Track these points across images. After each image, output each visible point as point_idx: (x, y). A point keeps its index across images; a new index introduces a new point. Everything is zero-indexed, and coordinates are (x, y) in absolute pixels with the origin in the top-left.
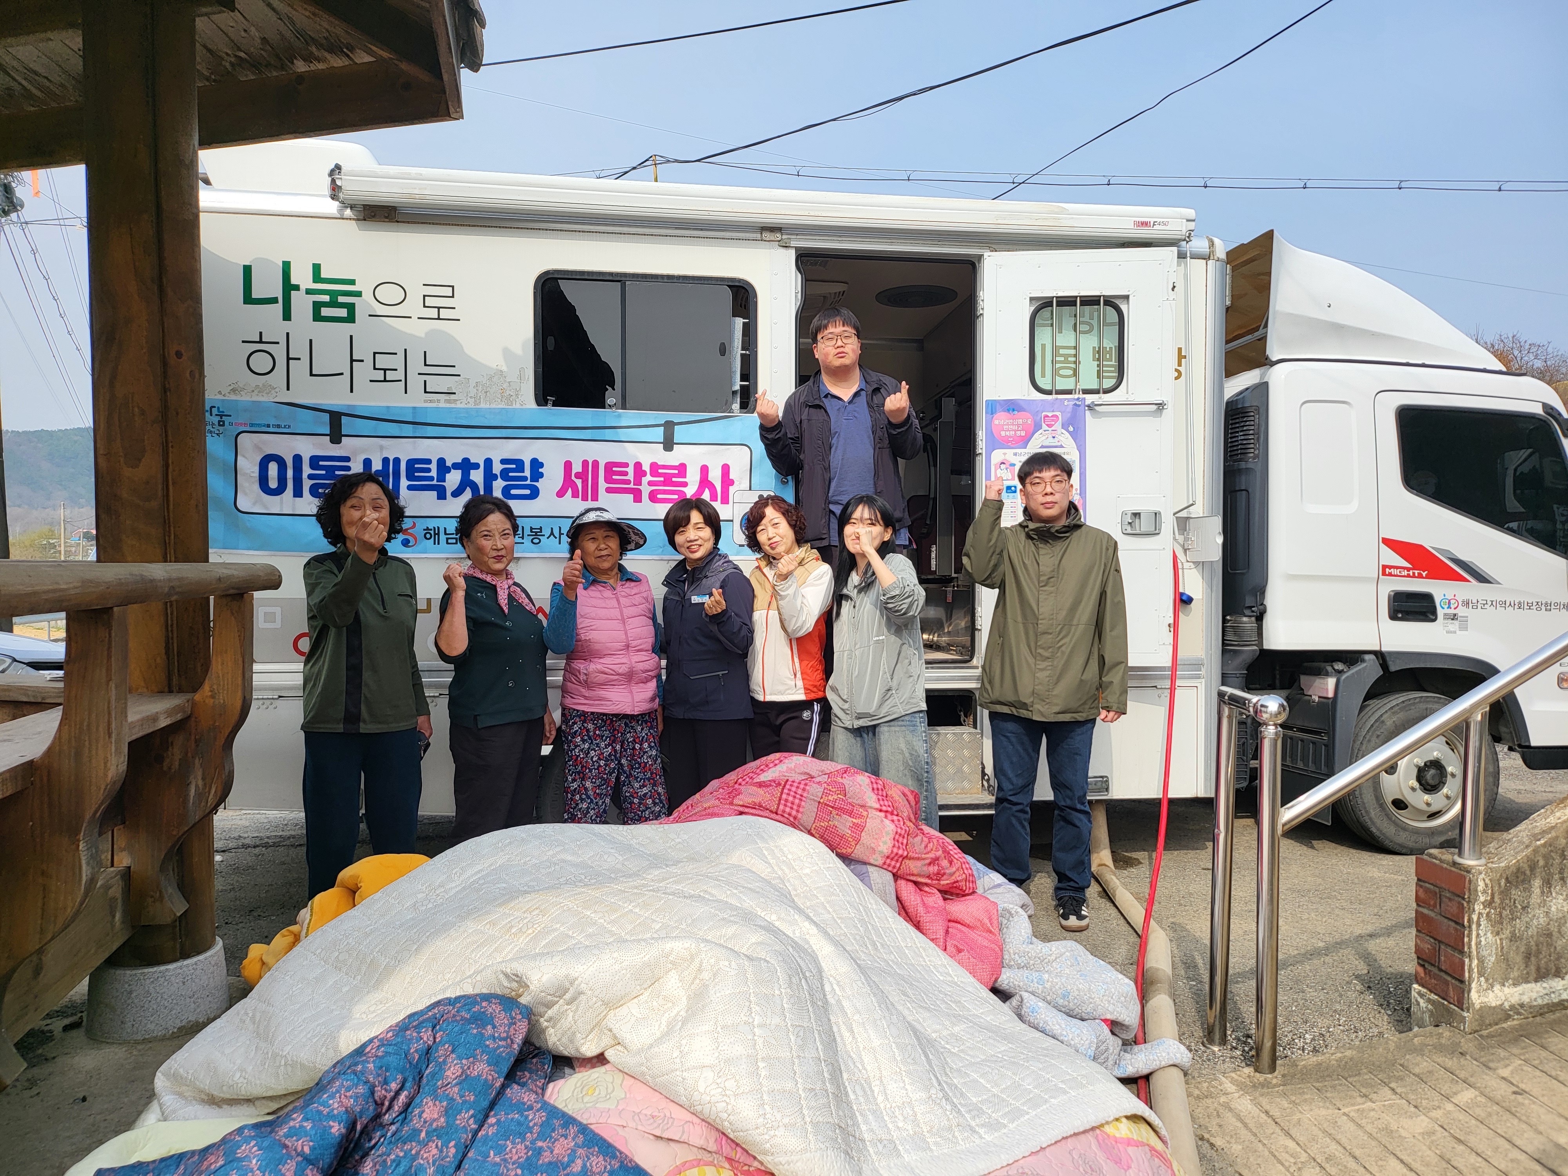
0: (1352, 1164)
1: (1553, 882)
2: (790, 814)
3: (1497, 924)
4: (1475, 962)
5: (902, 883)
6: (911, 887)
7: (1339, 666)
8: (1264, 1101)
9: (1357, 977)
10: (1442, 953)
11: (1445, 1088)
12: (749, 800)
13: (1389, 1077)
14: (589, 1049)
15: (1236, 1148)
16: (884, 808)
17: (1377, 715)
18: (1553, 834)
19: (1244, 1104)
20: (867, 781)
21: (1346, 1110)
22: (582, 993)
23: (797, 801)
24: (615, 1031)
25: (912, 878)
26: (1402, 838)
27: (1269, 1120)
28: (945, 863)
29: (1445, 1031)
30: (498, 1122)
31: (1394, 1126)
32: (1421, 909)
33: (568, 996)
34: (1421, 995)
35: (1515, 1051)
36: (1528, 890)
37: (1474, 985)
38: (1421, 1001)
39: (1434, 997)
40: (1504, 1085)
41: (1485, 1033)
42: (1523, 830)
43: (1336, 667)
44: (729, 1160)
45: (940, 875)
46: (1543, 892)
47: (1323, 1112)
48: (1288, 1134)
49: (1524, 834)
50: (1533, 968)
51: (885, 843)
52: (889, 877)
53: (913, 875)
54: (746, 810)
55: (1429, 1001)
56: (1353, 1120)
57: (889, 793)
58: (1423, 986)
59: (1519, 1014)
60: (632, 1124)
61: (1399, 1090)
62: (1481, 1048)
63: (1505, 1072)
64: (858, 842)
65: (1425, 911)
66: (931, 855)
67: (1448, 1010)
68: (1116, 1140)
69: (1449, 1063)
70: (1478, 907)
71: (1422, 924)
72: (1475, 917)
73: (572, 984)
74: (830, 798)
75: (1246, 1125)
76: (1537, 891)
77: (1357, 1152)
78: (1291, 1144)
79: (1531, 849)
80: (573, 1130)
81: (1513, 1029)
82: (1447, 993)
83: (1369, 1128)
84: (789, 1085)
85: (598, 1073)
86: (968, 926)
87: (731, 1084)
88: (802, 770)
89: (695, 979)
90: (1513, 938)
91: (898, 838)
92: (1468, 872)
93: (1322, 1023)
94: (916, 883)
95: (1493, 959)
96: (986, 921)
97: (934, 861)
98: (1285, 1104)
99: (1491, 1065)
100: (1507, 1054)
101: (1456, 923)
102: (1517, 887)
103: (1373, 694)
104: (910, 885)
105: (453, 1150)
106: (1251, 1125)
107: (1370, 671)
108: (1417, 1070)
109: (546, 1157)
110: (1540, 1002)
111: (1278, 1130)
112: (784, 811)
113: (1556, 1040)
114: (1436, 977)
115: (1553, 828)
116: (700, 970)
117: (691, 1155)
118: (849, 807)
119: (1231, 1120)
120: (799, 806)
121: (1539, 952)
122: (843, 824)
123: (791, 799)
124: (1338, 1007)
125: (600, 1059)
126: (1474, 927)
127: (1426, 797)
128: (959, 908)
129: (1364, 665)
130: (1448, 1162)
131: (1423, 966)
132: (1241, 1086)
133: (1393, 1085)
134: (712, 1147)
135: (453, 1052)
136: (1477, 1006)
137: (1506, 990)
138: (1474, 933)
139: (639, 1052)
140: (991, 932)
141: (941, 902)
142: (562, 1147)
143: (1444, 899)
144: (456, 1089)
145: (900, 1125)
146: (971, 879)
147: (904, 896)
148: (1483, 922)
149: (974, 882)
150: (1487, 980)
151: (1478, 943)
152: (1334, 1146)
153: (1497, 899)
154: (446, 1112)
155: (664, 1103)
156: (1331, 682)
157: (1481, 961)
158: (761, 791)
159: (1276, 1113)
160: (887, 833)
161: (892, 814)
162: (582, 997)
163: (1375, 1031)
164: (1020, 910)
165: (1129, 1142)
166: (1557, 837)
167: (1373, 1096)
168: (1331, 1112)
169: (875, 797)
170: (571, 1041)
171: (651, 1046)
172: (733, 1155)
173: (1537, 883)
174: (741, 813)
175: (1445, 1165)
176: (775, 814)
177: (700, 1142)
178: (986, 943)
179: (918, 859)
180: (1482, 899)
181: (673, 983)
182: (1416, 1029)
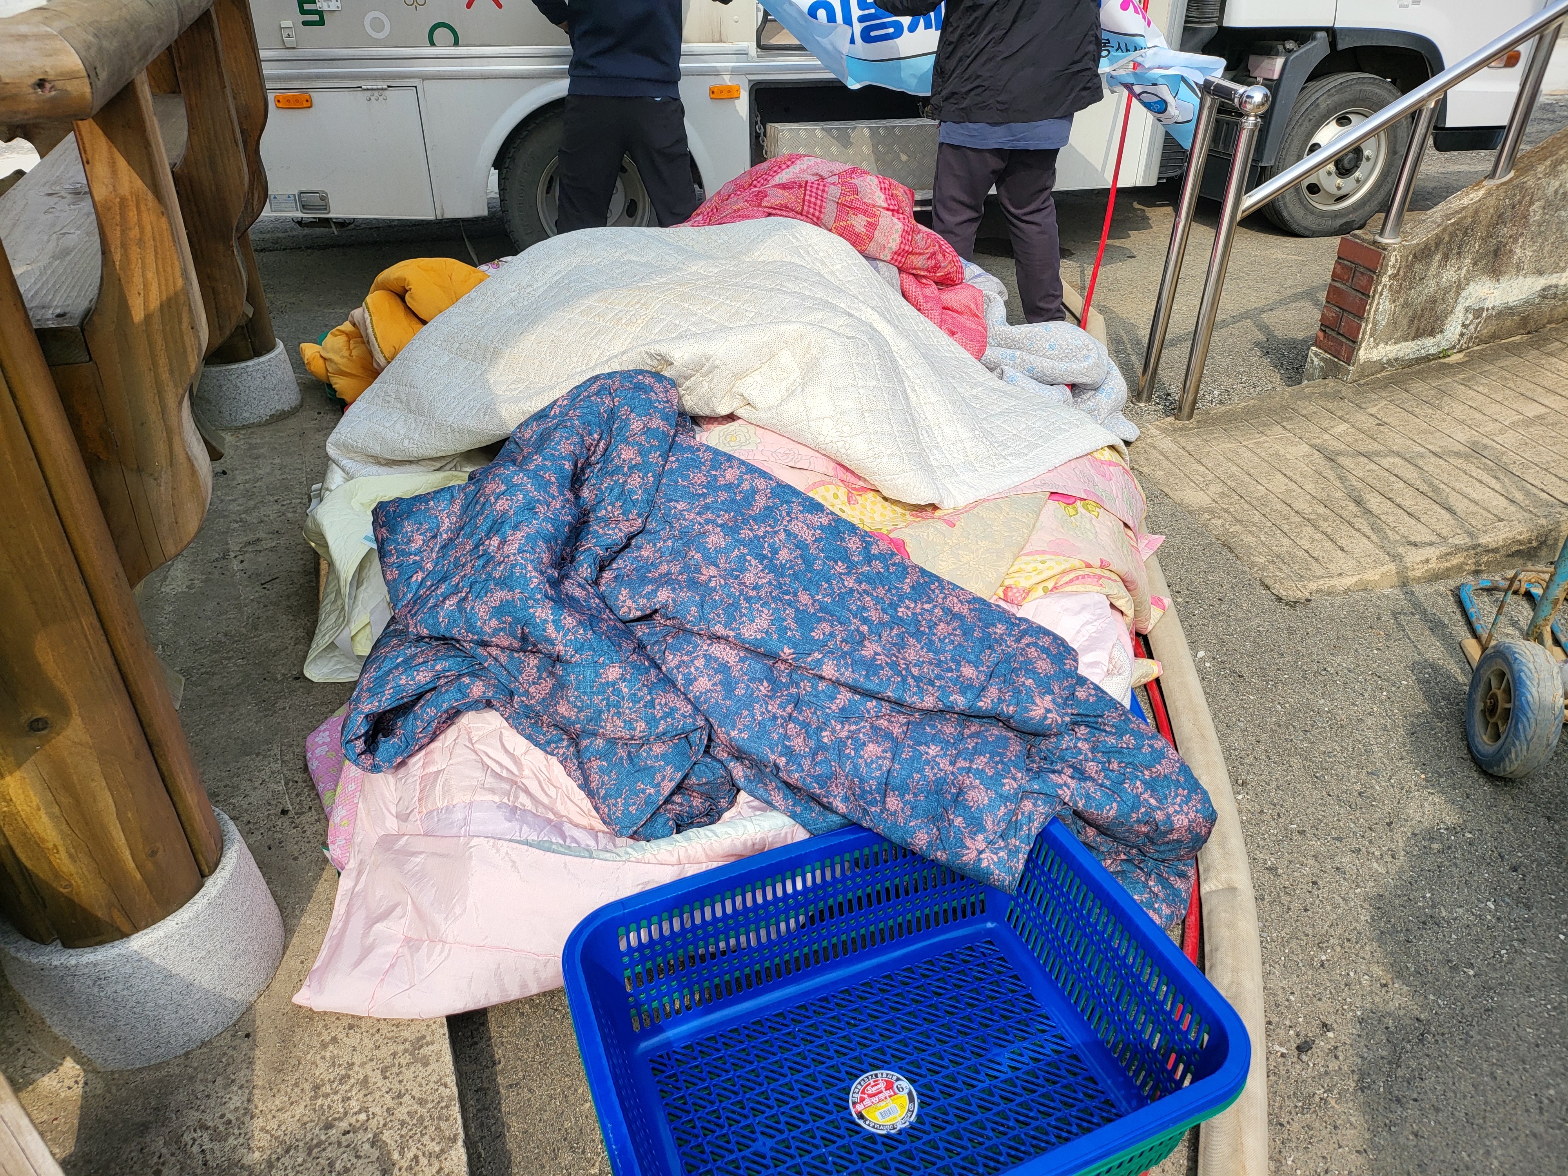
0: (1247, 479)
1: (1451, 257)
2: (813, 215)
3: (1395, 293)
4: (1370, 325)
5: (905, 276)
6: (912, 280)
7: (1290, 45)
8: (1182, 441)
9: (1257, 344)
10: (1344, 319)
11: (1325, 424)
12: (775, 202)
13: (1282, 418)
14: (723, 410)
15: (1159, 473)
16: (891, 207)
17: (1313, 99)
18: (1464, 214)
19: (1167, 443)
20: (876, 181)
21: (1246, 443)
22: (717, 367)
23: (819, 202)
24: (746, 395)
25: (913, 271)
26: (1309, 222)
27: (1185, 453)
28: (940, 257)
29: (1331, 382)
30: (678, 460)
31: (1282, 452)
32: (1335, 284)
33: (704, 370)
34: (1316, 355)
35: (1384, 394)
36: (1429, 264)
37: (1363, 345)
38: (1315, 360)
39: (1327, 356)
40: (1371, 419)
41: (1362, 382)
42: (1438, 212)
43: (1287, 46)
44: (842, 481)
45: (936, 267)
46: (1440, 266)
47: (1229, 445)
48: (1199, 462)
49: (1438, 214)
50: (1414, 329)
51: (894, 240)
52: (895, 270)
53: (915, 269)
54: (775, 212)
55: (1323, 359)
56: (1250, 449)
57: (895, 192)
58: (1320, 348)
59: (1392, 366)
60: (772, 459)
61: (1288, 427)
62: (1357, 393)
63: (1373, 410)
64: (871, 239)
65: (1338, 285)
66: (930, 250)
67: (1337, 366)
68: (1102, 462)
69: (1330, 406)
70: (1385, 280)
71: (1334, 294)
72: (1380, 288)
73: (708, 360)
74: (847, 198)
75: (1167, 458)
76: (1435, 264)
77: (1252, 471)
78: (1202, 469)
79: (1441, 228)
80: (736, 463)
81: (1386, 378)
82: (1339, 352)
83: (1262, 454)
84: (887, 428)
85: (732, 426)
86: (957, 312)
87: (846, 429)
88: (814, 171)
89: (806, 353)
90: (1406, 305)
91: (906, 234)
92: (1385, 249)
93: (1227, 382)
94: (916, 276)
95: (1384, 323)
96: (973, 306)
97: (932, 256)
98: (1198, 441)
99: (1363, 405)
100: (1376, 397)
101: (1363, 294)
102: (1420, 261)
103: (1319, 73)
104: (912, 278)
105: (652, 479)
106: (1171, 458)
107: (1319, 48)
108: (1304, 412)
109: (721, 481)
110: (1411, 356)
111: (1192, 460)
112: (808, 212)
113: (1417, 385)
114: (1334, 340)
115: (1464, 208)
116: (809, 346)
117: (818, 478)
118: (864, 207)
119: (1155, 454)
120: (821, 207)
121: (1422, 315)
122: (859, 223)
123: (813, 200)
124: (1241, 369)
125: (731, 417)
126: (1377, 296)
127: (1339, 181)
128: (951, 297)
129: (1314, 43)
130: (1321, 473)
131: (1324, 331)
132: (1164, 431)
133: (1284, 424)
134: (831, 472)
135: (631, 411)
136: (1362, 361)
137: (1388, 348)
138: (1376, 302)
139: (769, 409)
140: (977, 316)
141: (936, 292)
142: (731, 474)
143: (1357, 274)
144: (643, 437)
145: (955, 455)
146: (960, 271)
147: (906, 286)
148: (1385, 292)
149: (962, 273)
150: (1375, 340)
151: (1377, 310)
152: (1234, 468)
153: (1401, 273)
154: (640, 453)
155: (792, 445)
156: (1279, 62)
157: (1375, 325)
158: (785, 193)
159: (1190, 448)
160: (897, 231)
161: (898, 212)
162: (717, 371)
163: (1270, 386)
164: (998, 296)
165: (1111, 463)
166: (1465, 217)
167: (1269, 432)
168: (1234, 445)
169: (883, 196)
170: (707, 404)
171: (780, 404)
172: (845, 478)
173: (1438, 257)
174: (769, 215)
175: (1317, 476)
176: (801, 214)
177: (824, 470)
178: (973, 326)
179: (920, 254)
180: (1390, 272)
181: (785, 358)
182: (1306, 382)
